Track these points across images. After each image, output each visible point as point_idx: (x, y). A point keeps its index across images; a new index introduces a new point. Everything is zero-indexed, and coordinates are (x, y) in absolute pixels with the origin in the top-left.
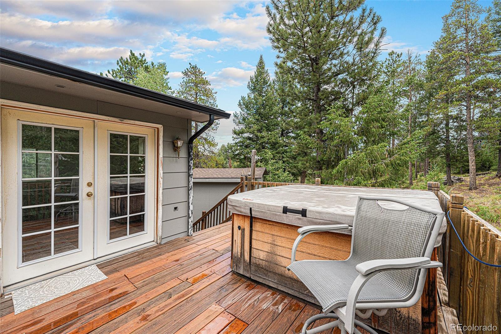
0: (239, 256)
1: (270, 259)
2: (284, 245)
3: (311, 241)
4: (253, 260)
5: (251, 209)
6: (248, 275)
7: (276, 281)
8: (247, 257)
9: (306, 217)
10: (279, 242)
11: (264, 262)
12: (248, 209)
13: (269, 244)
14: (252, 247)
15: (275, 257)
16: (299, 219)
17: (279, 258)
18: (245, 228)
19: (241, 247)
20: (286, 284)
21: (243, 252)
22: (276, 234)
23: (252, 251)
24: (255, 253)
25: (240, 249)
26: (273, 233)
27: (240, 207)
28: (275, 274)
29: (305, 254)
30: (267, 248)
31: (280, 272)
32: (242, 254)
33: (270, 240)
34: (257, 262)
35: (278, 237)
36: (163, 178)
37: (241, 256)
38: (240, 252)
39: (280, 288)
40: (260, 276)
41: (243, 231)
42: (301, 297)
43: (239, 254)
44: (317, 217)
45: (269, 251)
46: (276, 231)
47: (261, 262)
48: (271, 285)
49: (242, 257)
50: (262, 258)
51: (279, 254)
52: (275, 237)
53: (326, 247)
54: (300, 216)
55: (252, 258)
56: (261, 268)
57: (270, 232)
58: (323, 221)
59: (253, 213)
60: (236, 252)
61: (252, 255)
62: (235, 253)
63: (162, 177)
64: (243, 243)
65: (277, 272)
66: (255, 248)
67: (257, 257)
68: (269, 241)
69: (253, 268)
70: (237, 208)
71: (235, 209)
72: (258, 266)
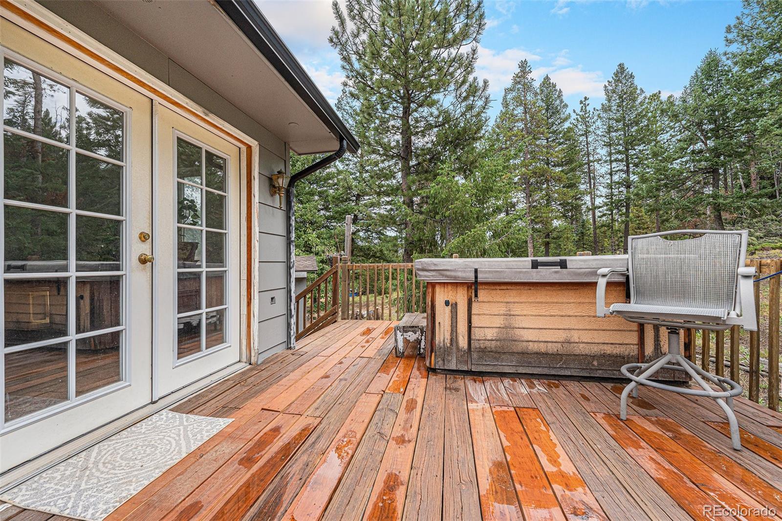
0: (448, 345)
1: (505, 336)
2: (525, 313)
3: (565, 300)
4: (474, 344)
5: (476, 271)
6: (465, 368)
7: (514, 363)
8: (463, 343)
9: (567, 268)
10: (517, 310)
11: (493, 342)
12: (471, 271)
13: (502, 317)
14: (473, 325)
15: (511, 332)
16: (556, 272)
17: (517, 332)
18: (458, 301)
19: (452, 330)
20: (530, 363)
21: (454, 337)
22: (512, 301)
23: (472, 332)
24: (477, 334)
25: (449, 334)
26: (508, 300)
27: (455, 270)
28: (513, 353)
29: (556, 317)
30: (499, 322)
31: (520, 350)
32: (454, 339)
33: (502, 309)
34: (482, 345)
35: (516, 304)
36: (259, 241)
37: (451, 344)
38: (449, 338)
39: (521, 370)
40: (488, 363)
41: (455, 306)
42: (553, 372)
43: (448, 342)
44: (581, 267)
45: (502, 326)
46: (512, 296)
47: (488, 344)
48: (507, 370)
49: (454, 344)
50: (490, 338)
51: (517, 326)
52: (511, 306)
53: (583, 303)
54: (558, 268)
55: (472, 342)
56: (490, 352)
57: (502, 300)
58: (589, 270)
59: (479, 276)
60: (442, 340)
61: (473, 337)
62: (440, 342)
63: (258, 239)
64: (454, 324)
65: (515, 350)
66: (479, 326)
67: (481, 338)
68: (501, 312)
69: (475, 355)
70: (448, 273)
71: (443, 275)
72: (483, 351)
